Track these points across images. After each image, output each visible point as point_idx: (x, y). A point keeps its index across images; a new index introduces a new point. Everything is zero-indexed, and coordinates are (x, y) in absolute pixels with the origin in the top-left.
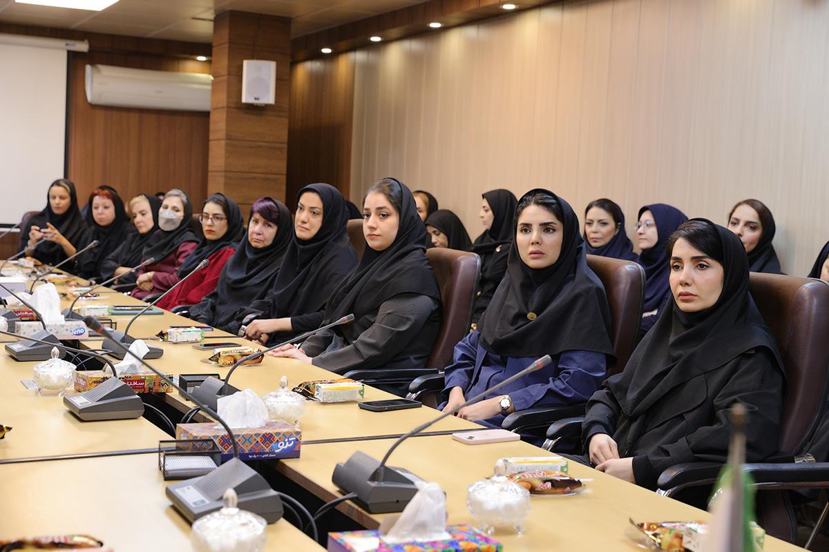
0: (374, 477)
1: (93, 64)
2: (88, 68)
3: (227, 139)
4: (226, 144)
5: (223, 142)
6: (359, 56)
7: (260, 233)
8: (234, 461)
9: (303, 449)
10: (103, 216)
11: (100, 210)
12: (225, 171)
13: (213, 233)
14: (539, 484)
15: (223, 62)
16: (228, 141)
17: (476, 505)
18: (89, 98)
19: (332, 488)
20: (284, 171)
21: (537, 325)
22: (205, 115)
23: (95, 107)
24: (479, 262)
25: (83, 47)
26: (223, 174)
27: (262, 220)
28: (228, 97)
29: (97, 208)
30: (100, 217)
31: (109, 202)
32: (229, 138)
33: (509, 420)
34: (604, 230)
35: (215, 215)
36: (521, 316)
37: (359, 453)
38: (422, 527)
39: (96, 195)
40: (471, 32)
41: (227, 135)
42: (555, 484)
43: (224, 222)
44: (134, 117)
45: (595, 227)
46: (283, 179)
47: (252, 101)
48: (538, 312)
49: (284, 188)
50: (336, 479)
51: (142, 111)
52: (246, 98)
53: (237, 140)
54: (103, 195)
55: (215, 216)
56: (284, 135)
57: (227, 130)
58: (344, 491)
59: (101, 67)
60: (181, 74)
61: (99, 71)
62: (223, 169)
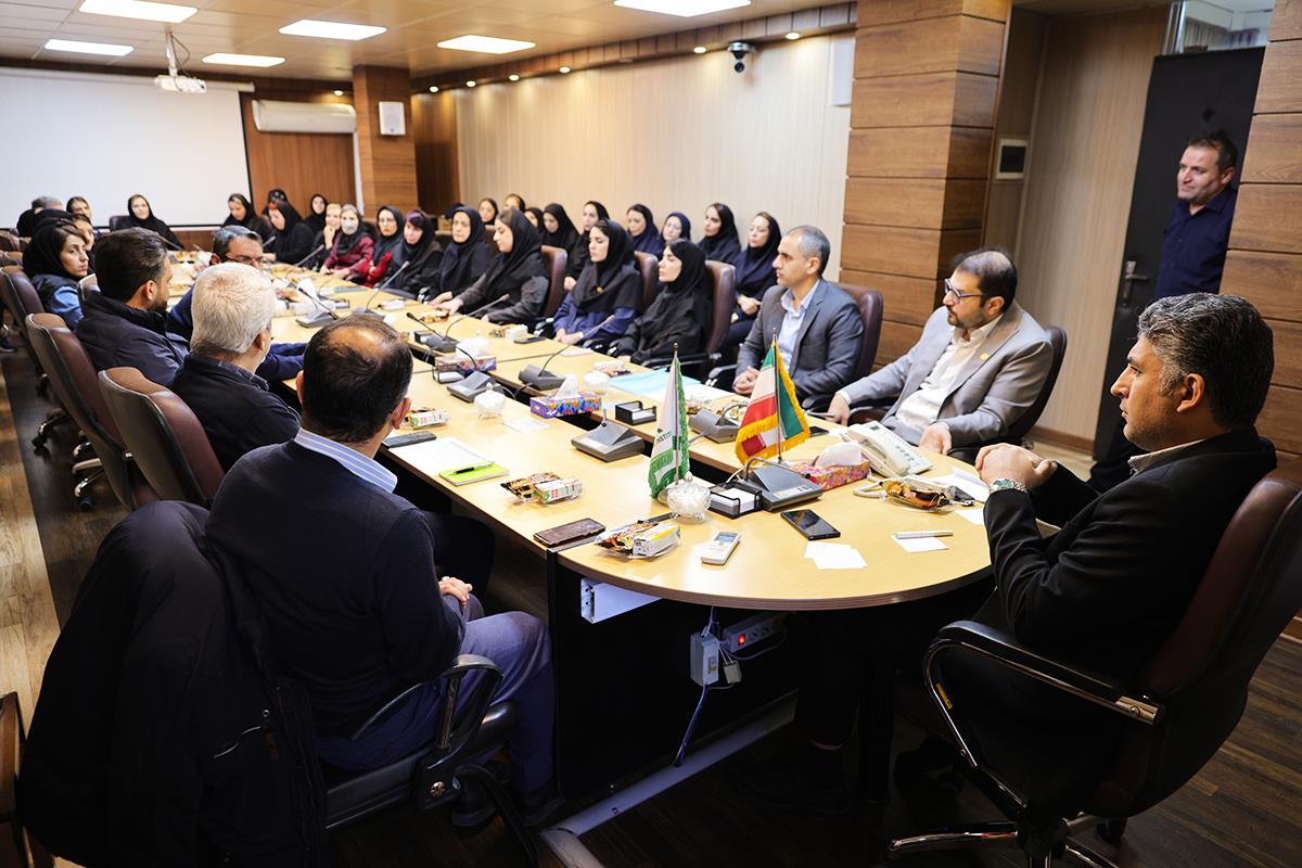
0: (540, 375)
1: (257, 100)
2: (255, 103)
3: (373, 159)
4: (373, 163)
5: (370, 162)
6: (458, 93)
7: (412, 234)
8: (476, 373)
9: (498, 366)
12: (374, 183)
14: (612, 374)
15: (364, 103)
16: (375, 161)
17: (587, 384)
18: (259, 127)
19: (520, 383)
20: (415, 180)
21: (602, 295)
22: (349, 136)
23: (263, 133)
24: (566, 255)
25: (250, 88)
26: (373, 185)
27: (412, 227)
28: (371, 129)
33: (587, 343)
34: (638, 225)
36: (595, 288)
37: (530, 366)
38: (569, 393)
40: (539, 81)
41: (372, 156)
42: (621, 373)
44: (293, 138)
45: (633, 223)
47: (389, 132)
48: (603, 288)
50: (520, 378)
51: (298, 134)
52: (384, 131)
53: (380, 160)
55: (389, 220)
57: (373, 153)
58: (525, 382)
59: (264, 102)
60: (325, 105)
61: (264, 105)
62: (372, 181)
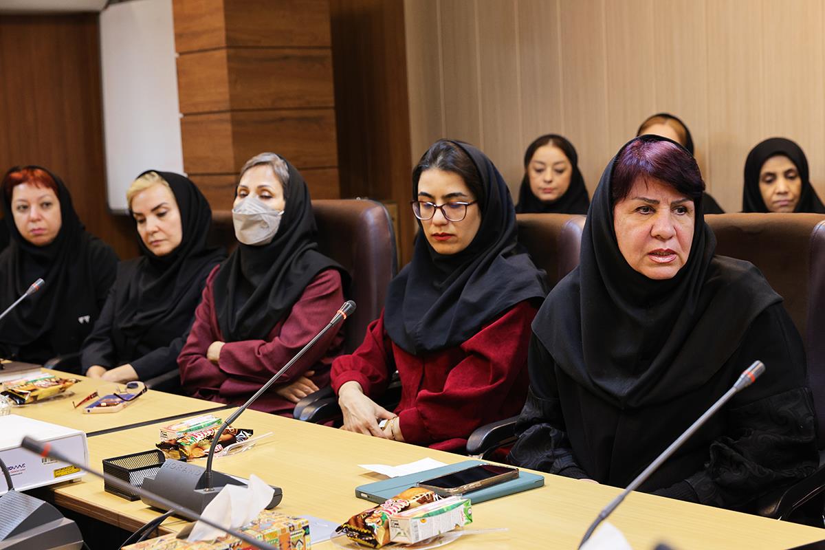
3: (228, 47)
4: (229, 58)
5: (222, 54)
10: (42, 225)
11: (34, 212)
12: (232, 111)
13: (451, 239)
16: (232, 51)
20: (330, 100)
26: (227, 116)
29: (25, 208)
30: (32, 226)
31: (48, 194)
32: (232, 44)
35: (448, 198)
39: (19, 182)
41: (228, 39)
43: (473, 210)
46: (330, 115)
49: (333, 134)
53: (247, 47)
54: (36, 180)
55: (450, 200)
56: (324, 31)
57: (227, 30)
62: (226, 106)
